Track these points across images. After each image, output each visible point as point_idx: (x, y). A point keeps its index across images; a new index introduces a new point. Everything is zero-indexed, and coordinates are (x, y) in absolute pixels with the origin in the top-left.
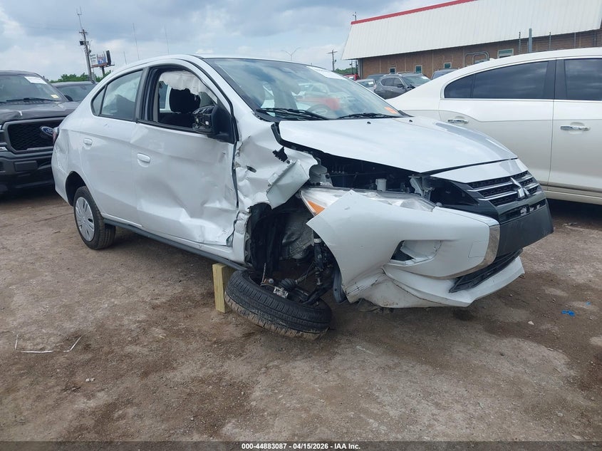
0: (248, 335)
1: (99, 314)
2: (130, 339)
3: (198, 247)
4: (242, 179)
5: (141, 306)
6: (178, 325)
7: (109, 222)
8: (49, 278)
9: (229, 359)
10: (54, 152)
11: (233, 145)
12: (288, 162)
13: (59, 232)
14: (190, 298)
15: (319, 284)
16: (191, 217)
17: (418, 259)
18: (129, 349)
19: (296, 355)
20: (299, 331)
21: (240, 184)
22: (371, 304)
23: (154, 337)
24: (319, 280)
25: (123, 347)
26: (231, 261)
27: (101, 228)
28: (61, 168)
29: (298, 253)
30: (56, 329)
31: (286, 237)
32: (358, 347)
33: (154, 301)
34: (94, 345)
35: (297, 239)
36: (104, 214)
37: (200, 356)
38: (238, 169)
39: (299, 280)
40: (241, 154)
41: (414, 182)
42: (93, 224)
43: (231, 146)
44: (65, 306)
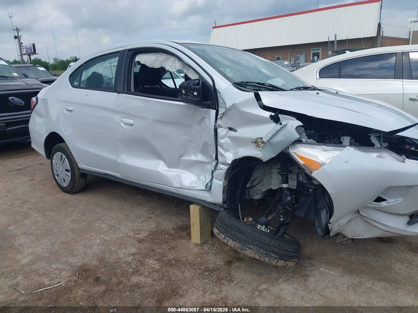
0: (229, 263)
1: (96, 249)
2: (131, 270)
3: (176, 192)
4: (223, 138)
5: (128, 240)
6: (167, 256)
7: (83, 172)
8: (39, 219)
9: (224, 284)
10: (32, 115)
11: (215, 111)
12: (281, 124)
13: (33, 179)
14: (165, 232)
15: (282, 220)
16: (169, 168)
17: (391, 200)
18: (135, 279)
19: (277, 279)
20: (286, 261)
21: (221, 141)
22: (344, 236)
23: (151, 268)
24: (282, 216)
25: (129, 279)
26: (209, 202)
27: (77, 177)
28: (38, 129)
29: (258, 194)
30: (63, 264)
31: (250, 182)
32: (322, 269)
33: (138, 236)
34: (103, 278)
35: (257, 184)
36: (82, 165)
37: (197, 283)
38: (219, 130)
39: (270, 217)
40: (223, 118)
41: (374, 139)
42: (69, 174)
43: (214, 112)
44: (64, 243)
